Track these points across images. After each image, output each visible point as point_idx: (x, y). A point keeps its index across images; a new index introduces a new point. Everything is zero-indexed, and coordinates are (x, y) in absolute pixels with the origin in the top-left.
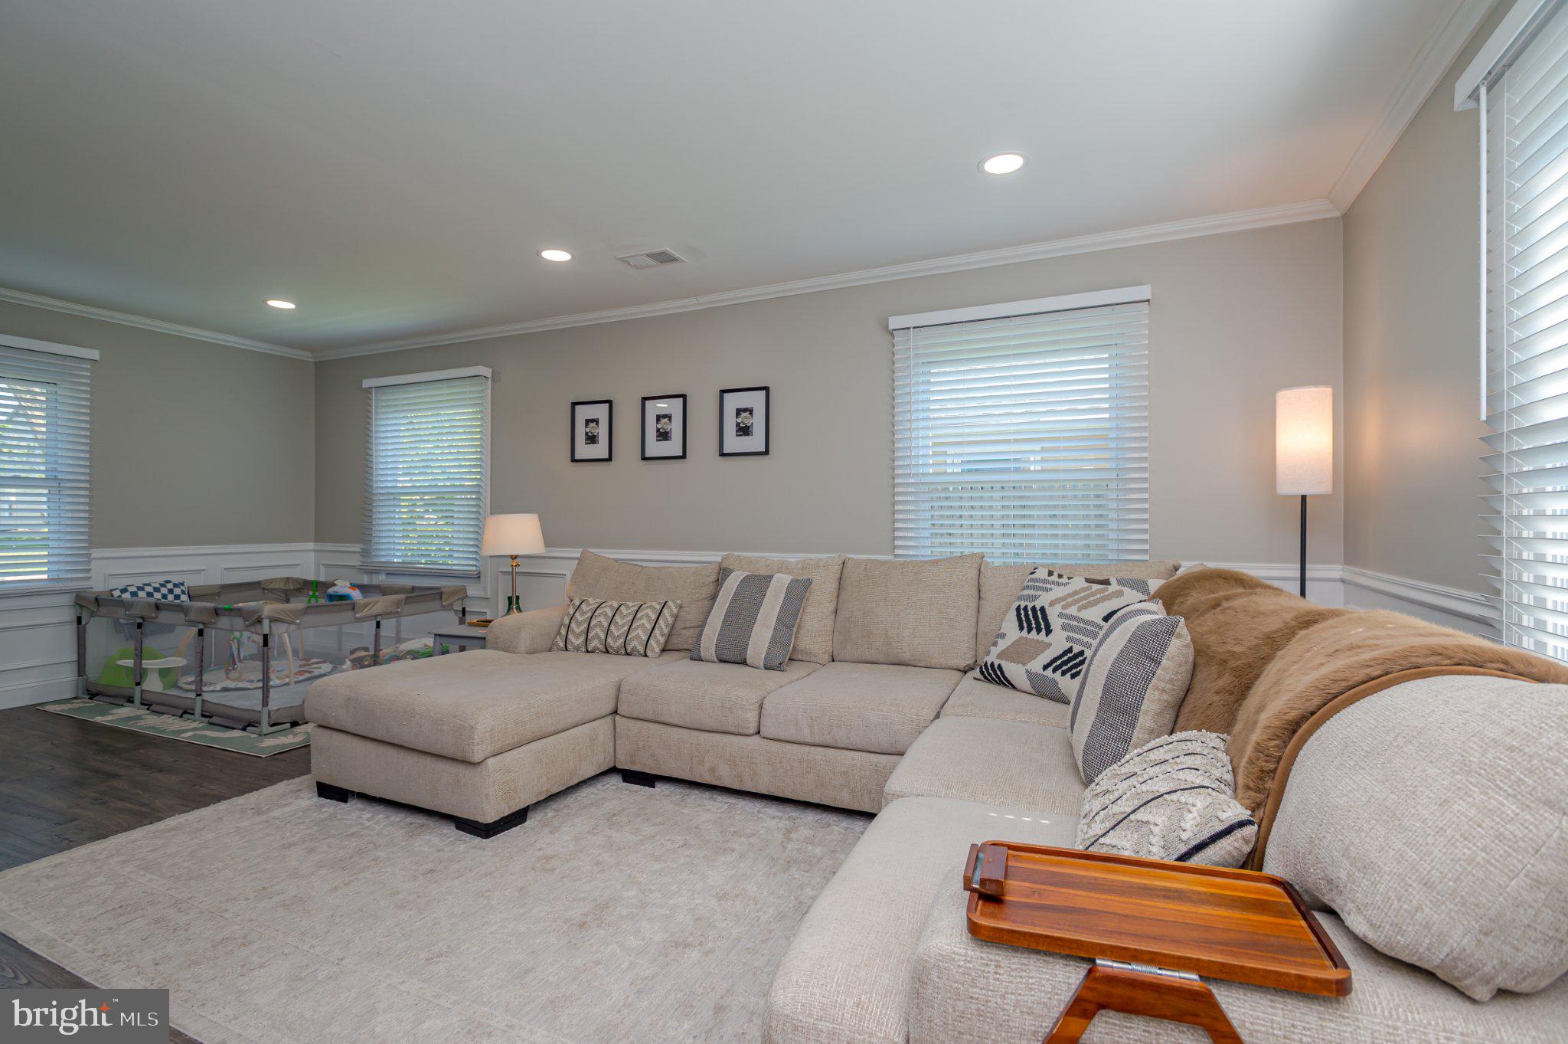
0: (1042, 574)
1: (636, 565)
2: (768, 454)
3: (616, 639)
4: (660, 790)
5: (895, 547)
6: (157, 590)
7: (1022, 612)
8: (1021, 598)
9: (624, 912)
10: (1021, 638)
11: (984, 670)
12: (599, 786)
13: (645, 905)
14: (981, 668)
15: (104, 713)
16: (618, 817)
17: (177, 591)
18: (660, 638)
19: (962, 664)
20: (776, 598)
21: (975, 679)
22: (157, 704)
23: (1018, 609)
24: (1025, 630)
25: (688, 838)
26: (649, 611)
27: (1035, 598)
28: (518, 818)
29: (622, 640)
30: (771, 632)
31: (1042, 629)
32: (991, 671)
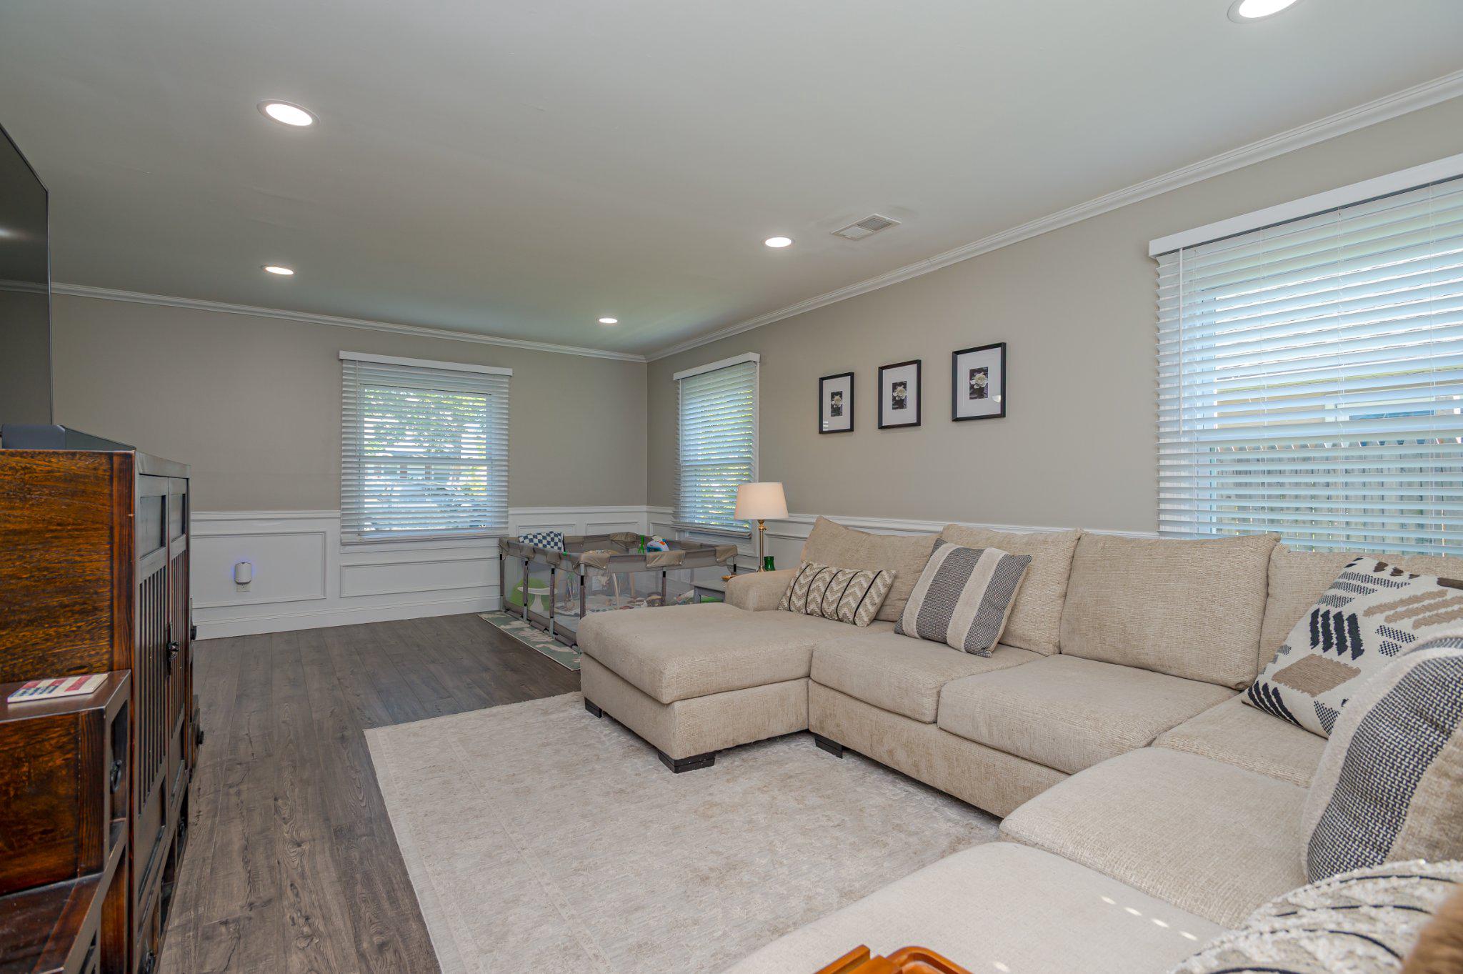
0: (1366, 567)
1: (863, 532)
2: (1004, 416)
3: (830, 604)
4: (846, 761)
5: (1160, 523)
6: (544, 538)
7: (1320, 619)
8: (1325, 600)
9: (746, 878)
10: (1312, 656)
11: (1254, 693)
12: (793, 745)
13: (768, 878)
14: (1250, 690)
15: (506, 623)
16: (792, 780)
17: (556, 539)
18: (870, 607)
19: (1233, 680)
20: (983, 575)
21: (1244, 703)
22: (535, 621)
23: (1315, 615)
24: (1321, 645)
25: (847, 819)
26: (862, 579)
27: (1343, 601)
28: (706, 760)
29: (835, 606)
30: (975, 613)
31: (1346, 647)
32: (1263, 696)
